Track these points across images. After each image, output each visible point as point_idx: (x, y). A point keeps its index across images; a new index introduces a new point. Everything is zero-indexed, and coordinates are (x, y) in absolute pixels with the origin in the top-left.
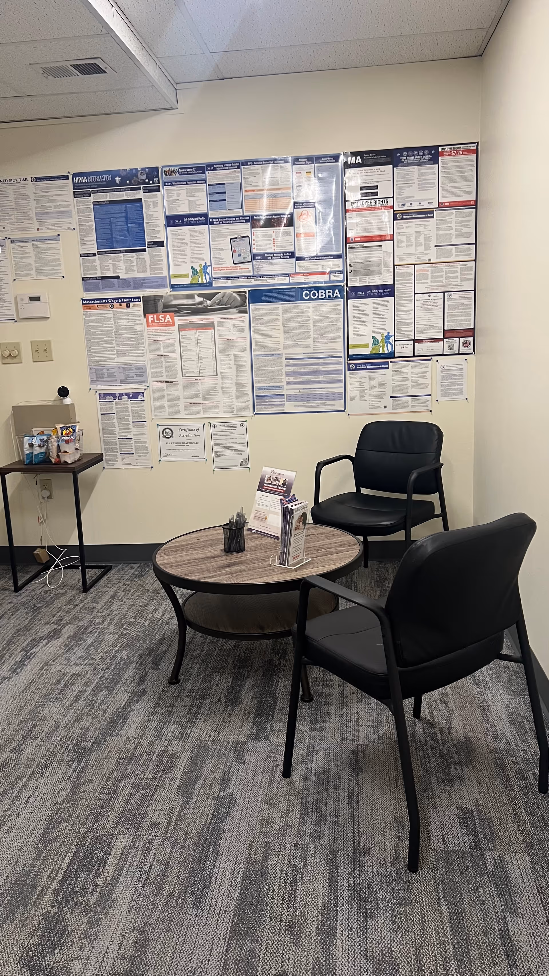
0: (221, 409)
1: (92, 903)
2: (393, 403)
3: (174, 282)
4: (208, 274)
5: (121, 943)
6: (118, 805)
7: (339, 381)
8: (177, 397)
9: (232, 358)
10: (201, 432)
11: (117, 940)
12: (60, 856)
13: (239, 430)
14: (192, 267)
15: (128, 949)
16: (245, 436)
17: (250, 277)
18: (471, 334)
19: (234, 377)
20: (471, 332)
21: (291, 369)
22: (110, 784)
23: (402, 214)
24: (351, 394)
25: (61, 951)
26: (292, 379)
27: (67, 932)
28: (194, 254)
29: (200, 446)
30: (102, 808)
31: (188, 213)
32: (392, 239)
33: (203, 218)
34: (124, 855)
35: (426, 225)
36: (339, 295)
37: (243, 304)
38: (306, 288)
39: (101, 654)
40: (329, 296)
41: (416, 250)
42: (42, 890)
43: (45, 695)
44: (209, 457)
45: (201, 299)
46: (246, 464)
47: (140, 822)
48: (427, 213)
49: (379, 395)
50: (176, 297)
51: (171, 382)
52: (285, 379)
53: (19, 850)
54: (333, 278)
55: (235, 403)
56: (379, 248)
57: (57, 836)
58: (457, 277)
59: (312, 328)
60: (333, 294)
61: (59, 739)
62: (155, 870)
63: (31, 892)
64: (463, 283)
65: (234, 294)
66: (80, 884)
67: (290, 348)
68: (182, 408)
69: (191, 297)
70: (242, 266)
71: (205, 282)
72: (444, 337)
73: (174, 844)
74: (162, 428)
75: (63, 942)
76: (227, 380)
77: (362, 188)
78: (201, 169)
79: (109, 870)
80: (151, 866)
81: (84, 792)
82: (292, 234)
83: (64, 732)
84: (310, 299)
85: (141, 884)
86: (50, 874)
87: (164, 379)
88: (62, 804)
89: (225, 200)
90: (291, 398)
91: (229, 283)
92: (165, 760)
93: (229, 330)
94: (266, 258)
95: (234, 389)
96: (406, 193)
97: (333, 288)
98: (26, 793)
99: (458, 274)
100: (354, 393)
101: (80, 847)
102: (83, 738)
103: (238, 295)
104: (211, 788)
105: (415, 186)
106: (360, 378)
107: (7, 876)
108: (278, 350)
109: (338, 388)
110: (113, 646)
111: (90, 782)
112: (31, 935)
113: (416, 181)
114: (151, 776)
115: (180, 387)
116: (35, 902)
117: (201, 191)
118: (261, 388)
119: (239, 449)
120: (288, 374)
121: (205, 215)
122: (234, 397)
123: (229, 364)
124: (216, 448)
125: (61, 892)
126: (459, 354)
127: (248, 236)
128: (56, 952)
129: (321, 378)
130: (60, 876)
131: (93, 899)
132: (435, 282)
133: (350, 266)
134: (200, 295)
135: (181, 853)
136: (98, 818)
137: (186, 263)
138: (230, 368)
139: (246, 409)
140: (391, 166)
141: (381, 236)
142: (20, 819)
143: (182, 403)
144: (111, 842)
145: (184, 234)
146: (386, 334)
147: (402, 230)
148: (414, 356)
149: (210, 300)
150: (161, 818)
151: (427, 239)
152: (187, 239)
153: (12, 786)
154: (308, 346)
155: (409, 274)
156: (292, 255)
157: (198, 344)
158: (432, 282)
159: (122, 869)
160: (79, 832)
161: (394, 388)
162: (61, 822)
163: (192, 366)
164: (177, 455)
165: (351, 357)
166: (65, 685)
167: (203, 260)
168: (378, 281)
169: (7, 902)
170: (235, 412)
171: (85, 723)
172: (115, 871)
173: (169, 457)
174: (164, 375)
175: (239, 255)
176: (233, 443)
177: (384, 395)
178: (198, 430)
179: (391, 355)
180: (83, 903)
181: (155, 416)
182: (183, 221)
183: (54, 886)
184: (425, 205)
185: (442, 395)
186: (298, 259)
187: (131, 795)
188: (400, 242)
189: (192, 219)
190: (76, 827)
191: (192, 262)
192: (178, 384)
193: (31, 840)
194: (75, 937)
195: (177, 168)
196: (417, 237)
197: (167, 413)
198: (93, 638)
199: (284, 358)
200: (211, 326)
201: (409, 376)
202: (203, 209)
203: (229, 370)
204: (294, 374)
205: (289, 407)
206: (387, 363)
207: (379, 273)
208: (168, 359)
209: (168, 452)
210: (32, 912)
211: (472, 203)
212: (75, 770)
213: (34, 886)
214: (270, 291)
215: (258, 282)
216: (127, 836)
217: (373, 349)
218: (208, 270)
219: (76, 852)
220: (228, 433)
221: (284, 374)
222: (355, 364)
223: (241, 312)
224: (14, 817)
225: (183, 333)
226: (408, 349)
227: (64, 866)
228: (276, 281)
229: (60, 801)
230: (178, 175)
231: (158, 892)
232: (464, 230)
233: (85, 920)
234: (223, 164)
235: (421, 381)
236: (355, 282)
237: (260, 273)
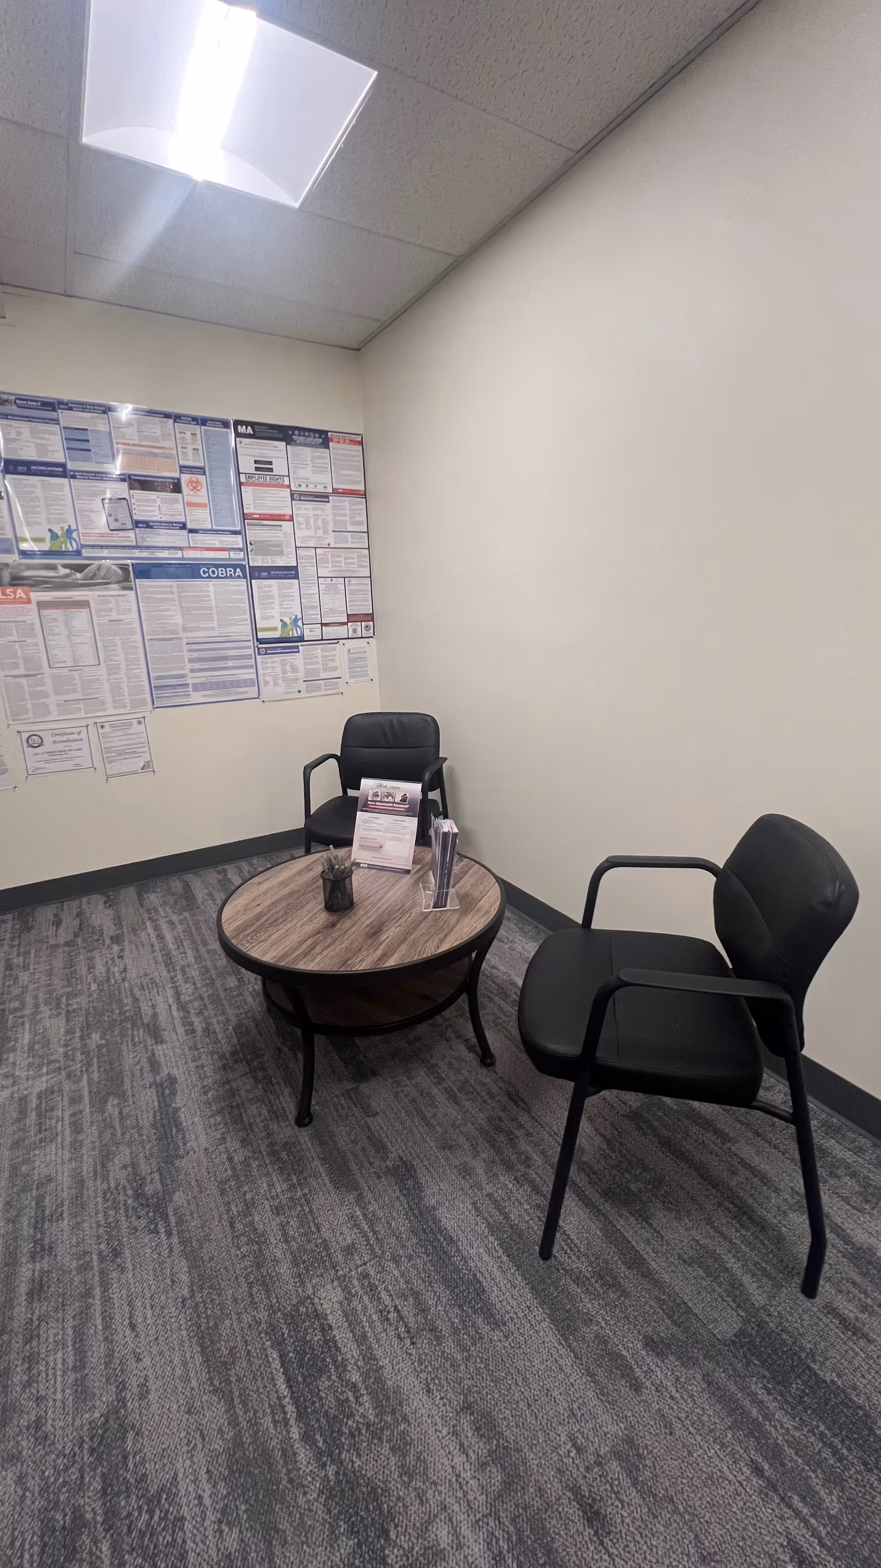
0: (109, 705)
1: (372, 1418)
2: (307, 687)
3: (24, 546)
4: (75, 540)
5: (461, 1445)
6: (278, 1250)
7: (250, 667)
8: (46, 695)
9: (118, 643)
10: (84, 735)
11: (453, 1447)
12: (263, 1378)
13: (136, 728)
14: (50, 530)
15: (479, 1448)
16: (144, 735)
17: (134, 547)
18: (370, 618)
19: (123, 665)
20: (370, 617)
21: (195, 655)
22: (239, 1226)
23: (300, 495)
24: (264, 680)
25: (399, 1529)
26: (196, 666)
27: (380, 1491)
28: (50, 514)
29: (85, 752)
30: (259, 1266)
31: (36, 459)
32: (291, 519)
33: (61, 469)
34: (350, 1317)
35: (322, 510)
36: (241, 574)
37: (126, 579)
38: (204, 565)
39: (61, 1050)
40: (231, 575)
41: (316, 533)
42: (284, 1452)
43: (16, 1145)
44: (98, 764)
45: (68, 571)
46: (149, 767)
47: (329, 1255)
48: (322, 497)
49: (293, 680)
50: (29, 567)
51: (35, 675)
52: (189, 666)
53: (189, 1412)
54: (233, 555)
55: (127, 696)
56: (279, 528)
57: (231, 1351)
58: (353, 563)
59: (214, 608)
60: (235, 573)
61: (99, 1200)
62: (408, 1311)
63: (270, 1468)
64: (360, 569)
65: (114, 567)
66: (331, 1402)
67: (191, 631)
68: (53, 709)
69: (53, 567)
70: (121, 533)
71: (71, 549)
72: (348, 621)
73: (396, 1259)
74: (25, 736)
75: (388, 1511)
76: (113, 670)
77: (256, 462)
78: (51, 405)
79: (350, 1350)
80: (396, 1307)
81: (211, 1259)
82: (181, 501)
83: (102, 1186)
84: (209, 577)
85: (408, 1342)
86: (273, 1418)
87: (22, 671)
88: (193, 1296)
89: (90, 450)
90: (197, 687)
91: (105, 553)
92: (284, 1155)
93: (111, 610)
94: (151, 527)
95: (125, 680)
96: (302, 473)
97: (235, 567)
98: (120, 1312)
99: (355, 561)
100: (267, 679)
101: (279, 1344)
102: (137, 1180)
103: (120, 568)
104: (371, 1164)
105: (309, 468)
106: (272, 662)
107: (208, 1471)
108: (177, 634)
109: (249, 674)
110: (70, 1032)
111: (207, 1238)
112: (334, 1538)
113: (309, 462)
114: (285, 1186)
115: (48, 681)
116: (291, 1481)
117: (54, 433)
118: (159, 678)
119: (138, 750)
120: (191, 661)
121: (63, 465)
122: (126, 690)
123: (115, 650)
124: (107, 753)
125: (315, 1434)
126: (362, 638)
127: (125, 499)
128: (394, 1537)
129: (230, 663)
130: (290, 1409)
131: (367, 1408)
132: (336, 567)
133: (251, 544)
134: (65, 566)
135: (415, 1267)
136: (267, 1284)
137: (40, 524)
138: (117, 655)
139: (143, 703)
140: (284, 443)
141: (280, 515)
142: (147, 1362)
143: (53, 700)
144: (315, 1310)
145: (34, 486)
146: (294, 617)
147: (300, 512)
148: (322, 640)
149: (80, 572)
150: (350, 1236)
151: (325, 523)
152: (39, 492)
153: (84, 1315)
154: (212, 629)
155: (311, 557)
156: (183, 526)
157: (68, 626)
158: (333, 566)
159: (364, 1336)
160: (258, 1323)
161: (307, 672)
162: (216, 1326)
163: (63, 655)
164: (51, 767)
165: (261, 641)
166: (39, 1115)
167: (66, 522)
168: (280, 562)
169: (245, 1517)
170: (129, 708)
171: (123, 1155)
172: (358, 1346)
173: (39, 771)
174: (22, 666)
175: (116, 520)
176: (128, 745)
177: (297, 679)
178: (79, 733)
179: (301, 639)
180: (361, 1426)
181: (13, 720)
182: (29, 469)
183: (295, 1433)
184: (320, 489)
185: (351, 677)
186: (191, 531)
187: (283, 1227)
188: (300, 523)
189: (44, 468)
190: (246, 1318)
191: (49, 523)
192: (44, 678)
193: (194, 1384)
194: (397, 1487)
195: (12, 398)
196: (315, 521)
197: (30, 715)
198: (27, 1032)
199: (185, 641)
200: (85, 604)
201: (320, 660)
202: (59, 456)
203: (115, 658)
204: (200, 660)
205: (196, 697)
206: (297, 647)
207: (281, 553)
208: (27, 646)
209: (38, 765)
210: (301, 1501)
211: (362, 493)
212: (169, 1234)
213: (266, 1455)
214: (161, 565)
215: (145, 554)
216: (329, 1287)
217: (282, 632)
218: (74, 535)
219: (281, 1357)
220: (121, 733)
221: (186, 660)
222: (266, 648)
223: (124, 588)
224: (132, 1363)
225: (45, 612)
226: (317, 634)
227: (283, 1388)
228: (165, 554)
229: (185, 1292)
230: (14, 407)
231: (437, 1338)
232: (358, 518)
233: (385, 1449)
234: (83, 404)
235: (331, 664)
236: (257, 561)
237: (145, 544)
